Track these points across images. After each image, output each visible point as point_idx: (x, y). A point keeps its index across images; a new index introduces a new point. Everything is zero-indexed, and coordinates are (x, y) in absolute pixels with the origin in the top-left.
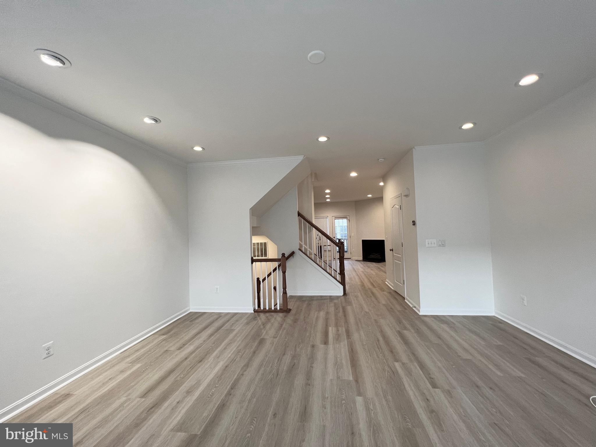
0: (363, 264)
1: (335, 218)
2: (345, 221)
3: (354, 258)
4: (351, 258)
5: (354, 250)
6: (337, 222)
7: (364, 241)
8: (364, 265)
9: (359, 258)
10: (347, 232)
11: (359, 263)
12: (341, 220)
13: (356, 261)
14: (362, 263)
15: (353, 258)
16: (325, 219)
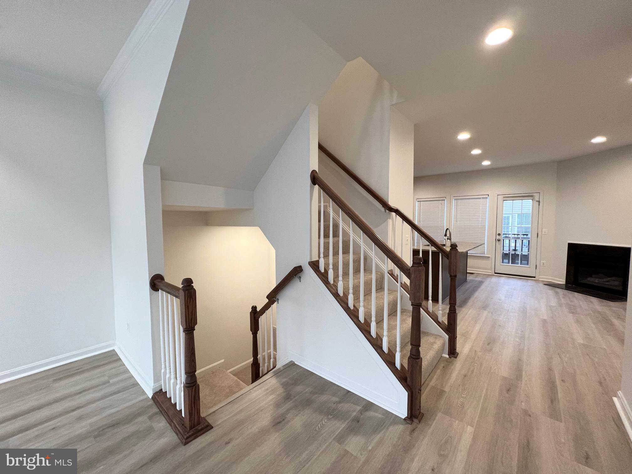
0: (561, 296)
1: (504, 197)
2: (528, 204)
3: (543, 278)
4: (535, 277)
5: (543, 262)
6: (506, 205)
7: (572, 248)
8: (563, 300)
9: (554, 280)
10: (532, 225)
11: (550, 292)
12: (518, 203)
13: (546, 286)
14: (557, 293)
15: (540, 276)
16: (481, 200)
